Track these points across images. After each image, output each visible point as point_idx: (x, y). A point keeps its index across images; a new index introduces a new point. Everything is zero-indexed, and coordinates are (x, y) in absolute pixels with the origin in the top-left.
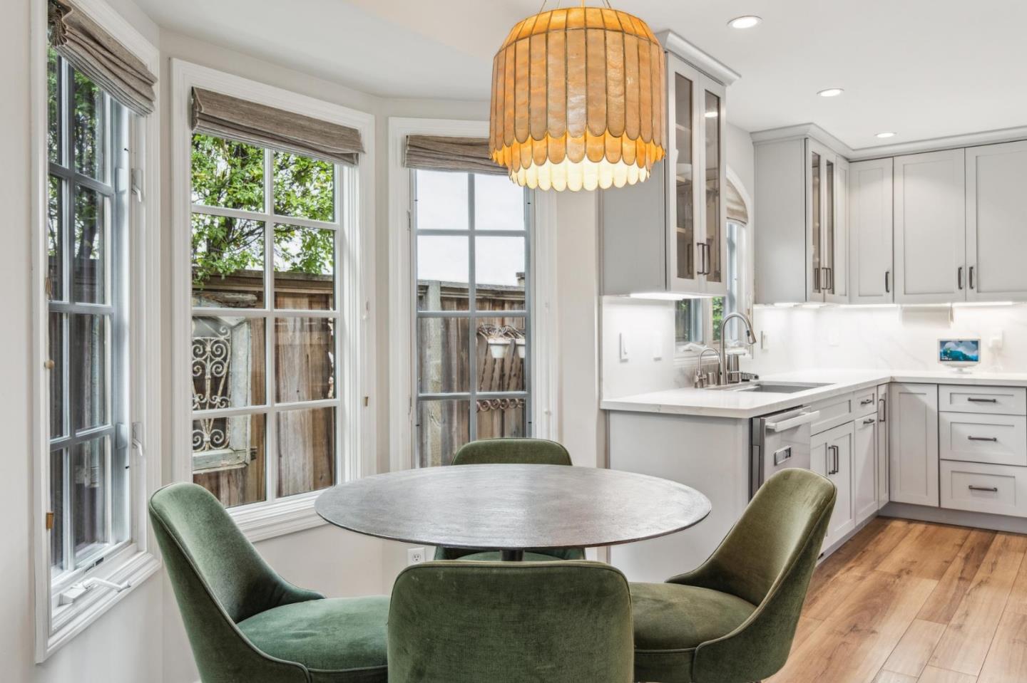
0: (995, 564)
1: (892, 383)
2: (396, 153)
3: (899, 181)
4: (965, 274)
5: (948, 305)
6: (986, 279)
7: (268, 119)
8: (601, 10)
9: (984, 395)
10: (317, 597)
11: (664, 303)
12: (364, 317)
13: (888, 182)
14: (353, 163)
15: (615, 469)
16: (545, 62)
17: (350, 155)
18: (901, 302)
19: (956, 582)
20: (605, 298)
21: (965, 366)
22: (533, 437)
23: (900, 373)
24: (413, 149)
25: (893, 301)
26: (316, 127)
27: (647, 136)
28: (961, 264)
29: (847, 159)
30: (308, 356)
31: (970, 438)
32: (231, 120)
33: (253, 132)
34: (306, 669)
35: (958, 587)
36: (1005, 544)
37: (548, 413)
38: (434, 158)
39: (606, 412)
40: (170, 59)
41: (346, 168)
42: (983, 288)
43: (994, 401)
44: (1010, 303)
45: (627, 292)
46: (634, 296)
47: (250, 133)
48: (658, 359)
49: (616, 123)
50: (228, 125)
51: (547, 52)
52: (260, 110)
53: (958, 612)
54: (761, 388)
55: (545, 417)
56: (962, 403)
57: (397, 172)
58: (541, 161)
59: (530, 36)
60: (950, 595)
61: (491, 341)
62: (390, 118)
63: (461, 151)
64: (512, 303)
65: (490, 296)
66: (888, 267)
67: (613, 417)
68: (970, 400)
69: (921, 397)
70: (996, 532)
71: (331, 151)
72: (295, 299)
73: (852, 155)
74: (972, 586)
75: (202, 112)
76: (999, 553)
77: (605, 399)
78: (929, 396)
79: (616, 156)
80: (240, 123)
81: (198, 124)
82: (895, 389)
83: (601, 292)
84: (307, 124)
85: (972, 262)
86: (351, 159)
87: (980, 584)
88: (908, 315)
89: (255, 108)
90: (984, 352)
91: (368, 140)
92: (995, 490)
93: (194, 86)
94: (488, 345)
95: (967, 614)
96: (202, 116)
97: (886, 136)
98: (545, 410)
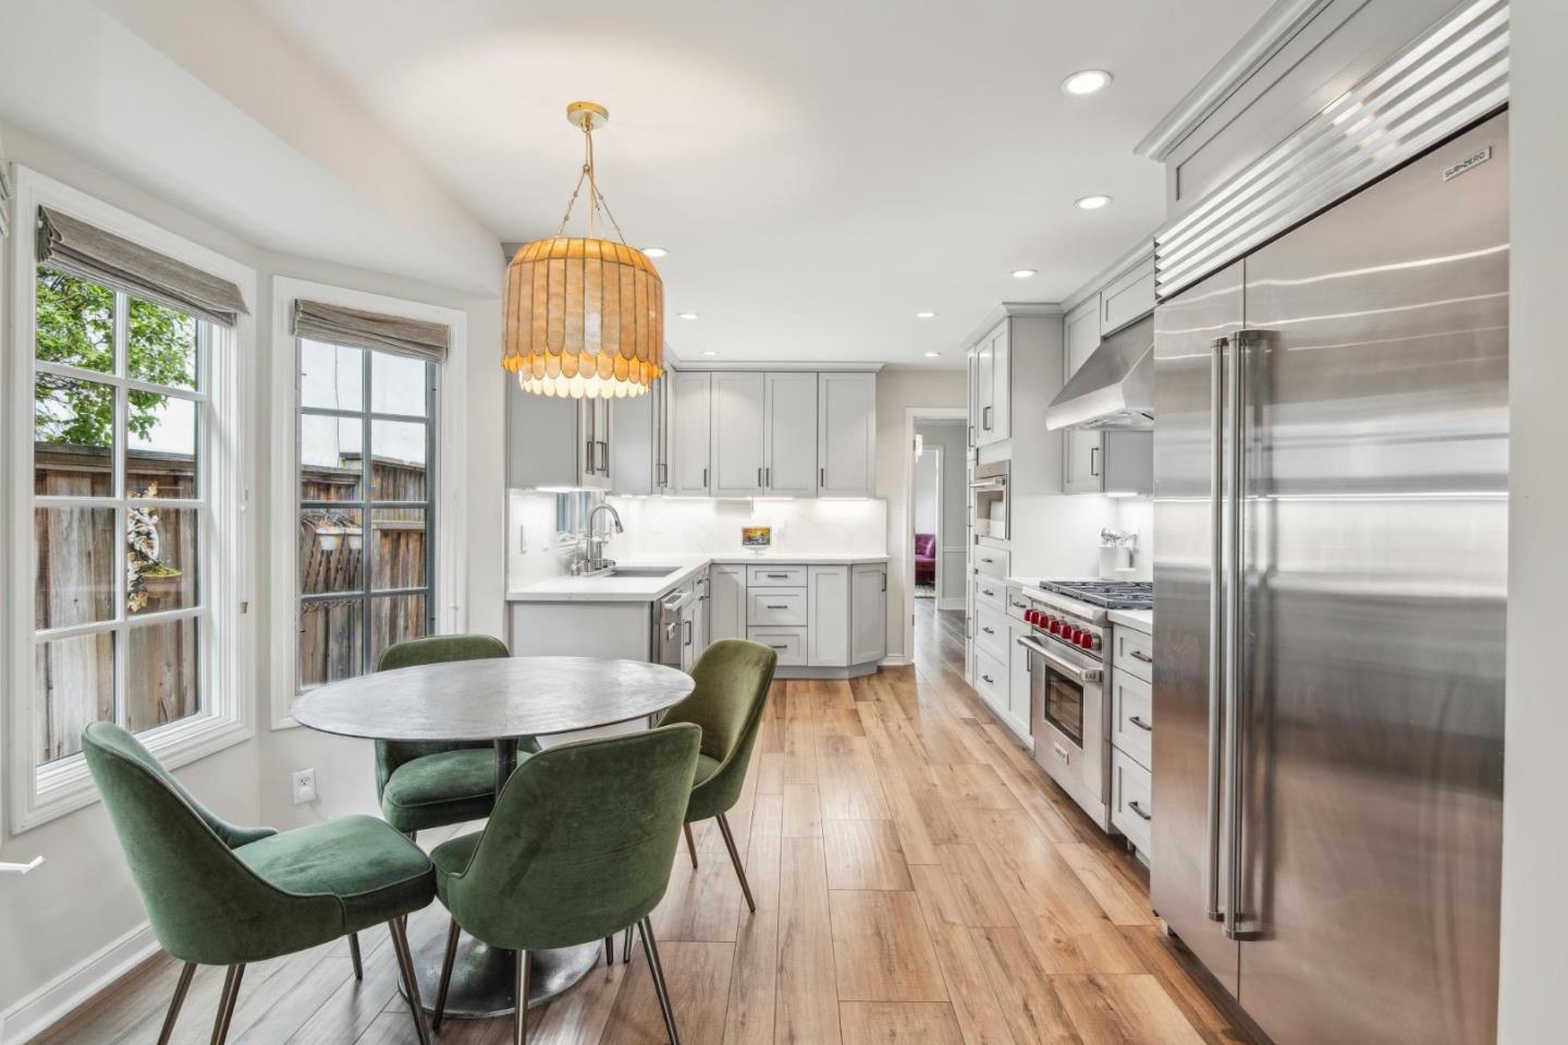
0: (794, 703)
1: (713, 564)
2: (281, 318)
3: (715, 392)
4: (764, 474)
5: (749, 499)
6: (778, 479)
7: (137, 259)
8: (614, 244)
9: (779, 571)
10: (271, 834)
11: (549, 495)
12: (243, 508)
13: (706, 394)
14: (232, 324)
15: (520, 656)
16: (581, 285)
17: (228, 315)
18: (717, 496)
19: (775, 721)
20: (512, 490)
21: (761, 549)
22: (436, 634)
23: (719, 556)
24: (308, 317)
25: (710, 495)
26: (193, 276)
27: (653, 360)
28: (761, 465)
29: (674, 368)
30: (89, 554)
31: (769, 607)
32: (95, 257)
33: (119, 274)
34: (340, 897)
35: (778, 725)
36: (795, 688)
37: (456, 608)
38: (330, 329)
39: (510, 604)
40: (11, 164)
41: (216, 329)
42: (775, 486)
43: (786, 576)
44: (791, 499)
45: (533, 487)
46: (540, 489)
47: (117, 276)
48: (546, 550)
49: (641, 350)
50: (88, 261)
51: (584, 277)
52: (128, 247)
53: (787, 744)
54: (617, 573)
55: (452, 612)
56: (763, 579)
57: (281, 337)
58: (570, 374)
59: (565, 257)
60: (776, 731)
61: (319, 531)
62: (275, 277)
63: (364, 326)
64: (339, 487)
65: (314, 479)
66: (705, 465)
67: (517, 609)
68: (770, 576)
69: (734, 576)
70: (785, 680)
71: (209, 308)
72: (72, 480)
73: (679, 365)
74: (787, 722)
75: (62, 242)
76: (793, 695)
77: (512, 590)
78: (739, 576)
79: (636, 377)
80: (108, 263)
81: (53, 256)
82: (715, 570)
83: (508, 484)
84: (179, 270)
85: (768, 465)
86: (228, 319)
87: (792, 720)
88: (722, 506)
89: (120, 244)
90: (773, 538)
91: (249, 296)
92: (785, 647)
93: (43, 205)
94: (317, 536)
95: (792, 743)
96: (60, 249)
97: (710, 354)
98: (452, 605)
